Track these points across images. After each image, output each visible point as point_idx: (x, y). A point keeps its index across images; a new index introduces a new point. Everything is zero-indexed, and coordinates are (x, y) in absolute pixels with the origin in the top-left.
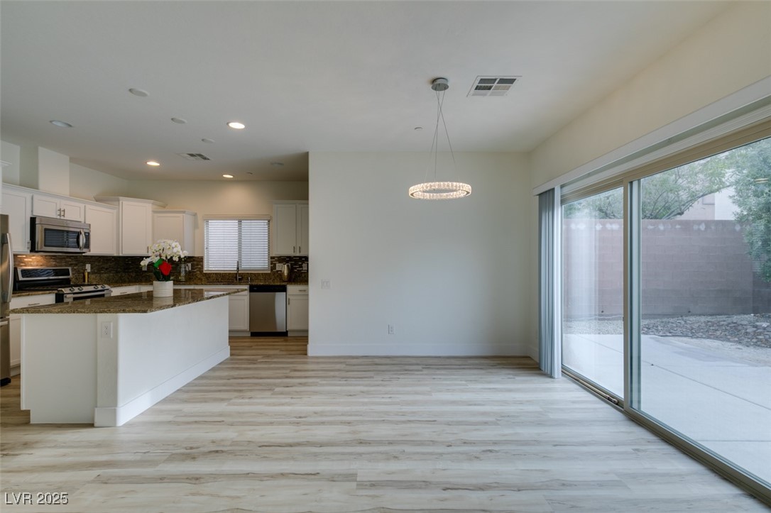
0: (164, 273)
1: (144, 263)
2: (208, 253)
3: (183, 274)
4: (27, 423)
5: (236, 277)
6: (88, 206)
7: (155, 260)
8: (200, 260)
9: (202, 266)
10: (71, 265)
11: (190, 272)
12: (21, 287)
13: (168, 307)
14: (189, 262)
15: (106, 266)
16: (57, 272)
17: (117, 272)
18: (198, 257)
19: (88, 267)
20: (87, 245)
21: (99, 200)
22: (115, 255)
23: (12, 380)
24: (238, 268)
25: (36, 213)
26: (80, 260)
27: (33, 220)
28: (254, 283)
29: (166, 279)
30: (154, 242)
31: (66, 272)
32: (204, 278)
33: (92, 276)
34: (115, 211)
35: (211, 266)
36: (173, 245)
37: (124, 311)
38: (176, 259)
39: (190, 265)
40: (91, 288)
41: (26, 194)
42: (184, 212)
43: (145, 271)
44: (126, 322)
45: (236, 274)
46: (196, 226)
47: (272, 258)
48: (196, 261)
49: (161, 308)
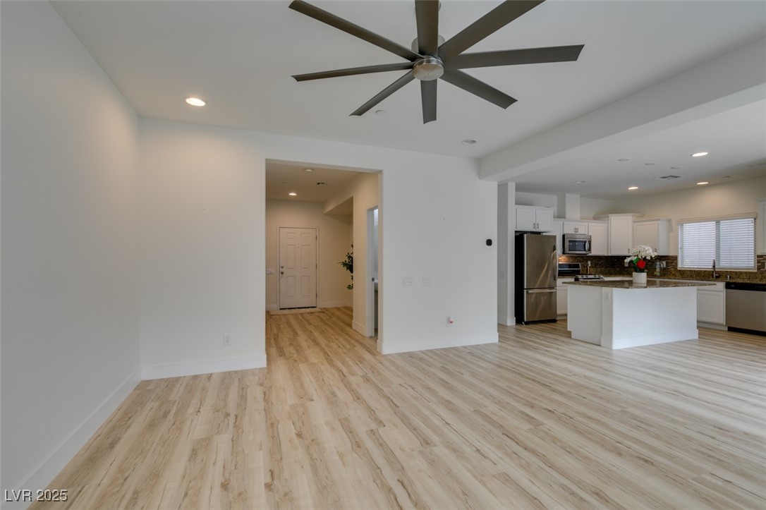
0: (640, 267)
1: (627, 260)
2: (682, 253)
3: (658, 270)
4: (570, 337)
5: (712, 275)
6: (590, 224)
7: (634, 258)
8: (675, 258)
9: (677, 264)
10: (580, 262)
11: (664, 269)
12: (562, 274)
13: (642, 287)
14: (664, 260)
15: (600, 263)
16: (570, 266)
17: (607, 267)
18: (672, 257)
19: (589, 262)
20: (590, 250)
21: (596, 218)
22: (606, 255)
23: (558, 322)
24: (714, 266)
25: (565, 232)
26: (585, 258)
27: (564, 236)
28: (732, 281)
29: (642, 271)
30: (633, 247)
31: (577, 266)
32: (677, 275)
33: (592, 269)
34: (606, 225)
35: (685, 263)
36: (647, 249)
37: (616, 287)
38: (649, 258)
39: (664, 262)
40: (592, 276)
41: (560, 222)
42: (659, 220)
43: (627, 267)
44: (617, 292)
45: (713, 272)
46: (670, 229)
47: (758, 256)
48: (671, 260)
49: (637, 287)
